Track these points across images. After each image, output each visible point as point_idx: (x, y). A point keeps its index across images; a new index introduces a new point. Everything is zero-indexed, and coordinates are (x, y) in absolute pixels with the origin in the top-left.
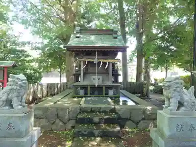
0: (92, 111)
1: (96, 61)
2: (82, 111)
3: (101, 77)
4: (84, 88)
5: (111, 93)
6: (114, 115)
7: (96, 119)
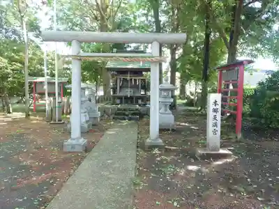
0: (124, 110)
1: (128, 78)
2: (119, 109)
3: (132, 90)
4: (120, 98)
5: (140, 102)
6: (137, 112)
7: (127, 113)
